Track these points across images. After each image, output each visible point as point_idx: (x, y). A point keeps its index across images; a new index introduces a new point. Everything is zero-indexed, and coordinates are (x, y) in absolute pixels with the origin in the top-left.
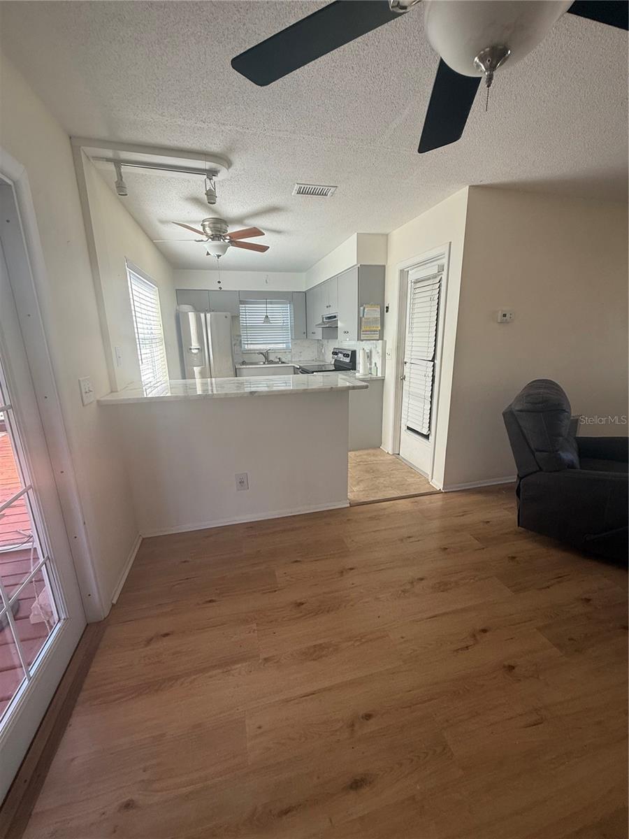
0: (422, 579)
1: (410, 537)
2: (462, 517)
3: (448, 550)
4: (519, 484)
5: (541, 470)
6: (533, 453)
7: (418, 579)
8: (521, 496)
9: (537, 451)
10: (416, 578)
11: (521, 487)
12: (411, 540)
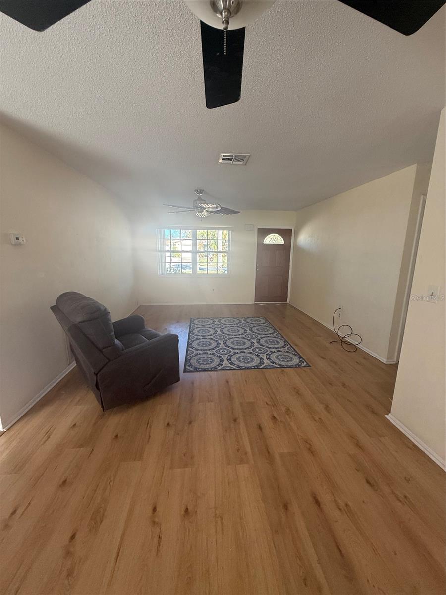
0: (73, 537)
1: (14, 512)
2: (49, 440)
3: (68, 480)
4: (97, 380)
5: (109, 361)
6: (100, 351)
7: (70, 542)
8: (100, 388)
9: (104, 348)
10: (68, 543)
11: (98, 380)
12: (19, 512)
